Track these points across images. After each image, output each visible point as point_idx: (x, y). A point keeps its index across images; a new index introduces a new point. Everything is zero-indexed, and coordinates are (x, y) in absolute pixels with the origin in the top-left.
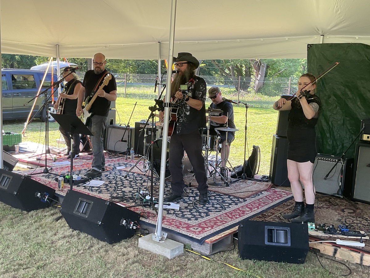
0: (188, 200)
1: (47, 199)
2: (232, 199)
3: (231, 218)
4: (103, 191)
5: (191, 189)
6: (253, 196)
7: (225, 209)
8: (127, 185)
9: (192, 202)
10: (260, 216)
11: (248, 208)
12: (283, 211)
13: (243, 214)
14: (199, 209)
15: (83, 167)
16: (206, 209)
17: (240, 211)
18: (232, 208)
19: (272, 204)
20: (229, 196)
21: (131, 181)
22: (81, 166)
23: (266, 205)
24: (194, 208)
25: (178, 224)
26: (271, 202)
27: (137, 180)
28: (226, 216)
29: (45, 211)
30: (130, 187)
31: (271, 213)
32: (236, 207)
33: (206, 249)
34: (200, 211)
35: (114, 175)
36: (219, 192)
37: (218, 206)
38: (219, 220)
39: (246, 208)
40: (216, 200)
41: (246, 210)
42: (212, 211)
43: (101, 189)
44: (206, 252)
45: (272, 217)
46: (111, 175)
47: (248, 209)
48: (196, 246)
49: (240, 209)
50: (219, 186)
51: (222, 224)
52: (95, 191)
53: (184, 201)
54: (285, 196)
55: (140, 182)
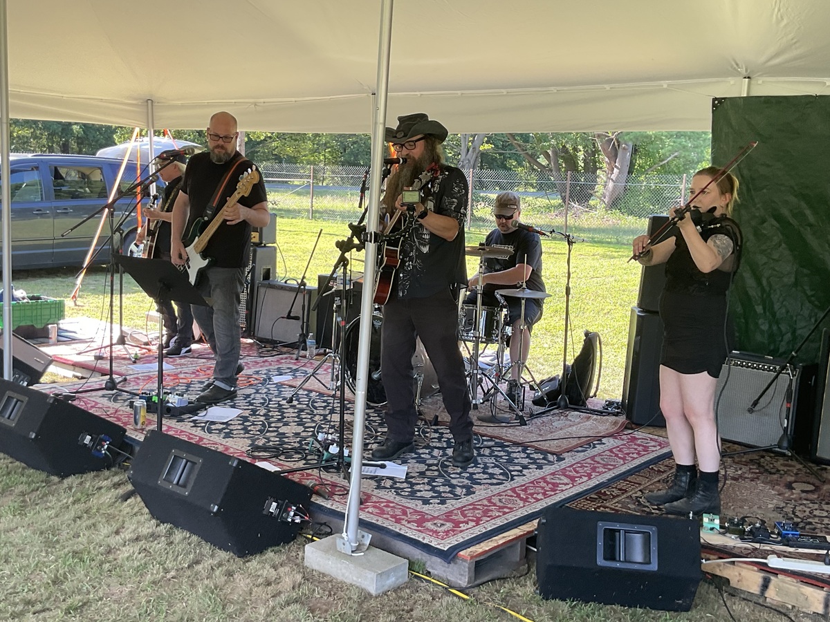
0: (428, 456)
1: (108, 449)
2: (532, 456)
3: (525, 500)
4: (235, 432)
5: (436, 431)
6: (580, 449)
7: (512, 479)
8: (291, 420)
9: (436, 462)
10: (592, 496)
11: (566, 476)
12: (648, 484)
13: (553, 490)
14: (452, 478)
15: (197, 376)
16: (467, 478)
17: (548, 483)
18: (528, 475)
19: (624, 469)
20: (525, 448)
21: (302, 410)
22: (193, 373)
23: (610, 470)
24: (440, 476)
25: (398, 512)
26: (622, 462)
27: (316, 408)
28: (512, 496)
29: (102, 477)
30: (298, 425)
31: (620, 490)
32: (538, 474)
33: (459, 574)
34: (454, 482)
35: (264, 396)
36: (501, 439)
37: (497, 471)
38: (495, 505)
39: (562, 477)
40: (493, 458)
41: (561, 482)
42: (480, 484)
43: (231, 427)
44: (460, 580)
45: (620, 498)
46: (258, 395)
47: (566, 480)
48: (437, 566)
49: (548, 480)
50: (504, 424)
51: (501, 514)
52: (218, 432)
53: (420, 457)
54: (654, 449)
55: (322, 412)
